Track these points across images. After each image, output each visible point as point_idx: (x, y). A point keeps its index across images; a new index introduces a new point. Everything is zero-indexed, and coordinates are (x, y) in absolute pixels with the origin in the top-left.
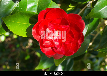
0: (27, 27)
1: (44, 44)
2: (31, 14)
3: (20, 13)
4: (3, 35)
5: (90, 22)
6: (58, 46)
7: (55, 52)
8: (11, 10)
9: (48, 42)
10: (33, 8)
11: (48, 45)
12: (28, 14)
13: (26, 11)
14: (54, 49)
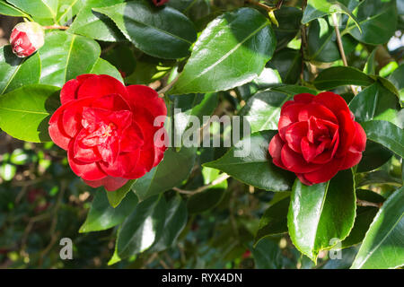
0: (40, 120)
1: (77, 156)
2: (49, 91)
3: (24, 89)
4: (9, 162)
5: (195, 105)
6: (109, 158)
7: (105, 173)
8: (3, 82)
9: (88, 150)
10: (57, 77)
11: (86, 156)
12: (42, 91)
13: (39, 83)
14: (102, 165)
